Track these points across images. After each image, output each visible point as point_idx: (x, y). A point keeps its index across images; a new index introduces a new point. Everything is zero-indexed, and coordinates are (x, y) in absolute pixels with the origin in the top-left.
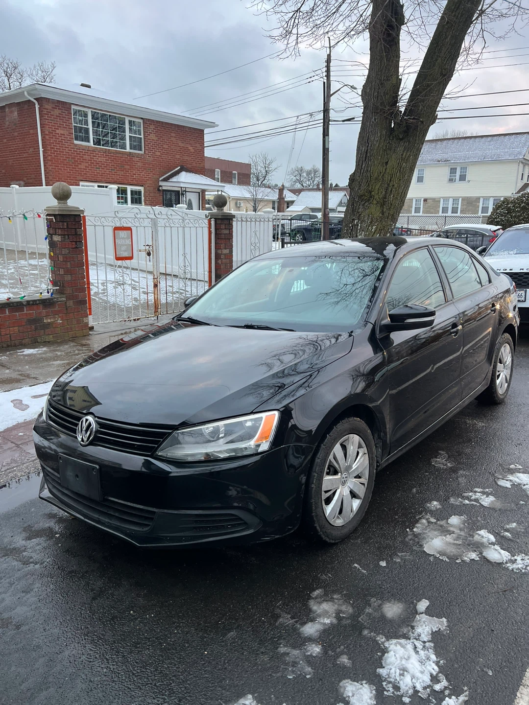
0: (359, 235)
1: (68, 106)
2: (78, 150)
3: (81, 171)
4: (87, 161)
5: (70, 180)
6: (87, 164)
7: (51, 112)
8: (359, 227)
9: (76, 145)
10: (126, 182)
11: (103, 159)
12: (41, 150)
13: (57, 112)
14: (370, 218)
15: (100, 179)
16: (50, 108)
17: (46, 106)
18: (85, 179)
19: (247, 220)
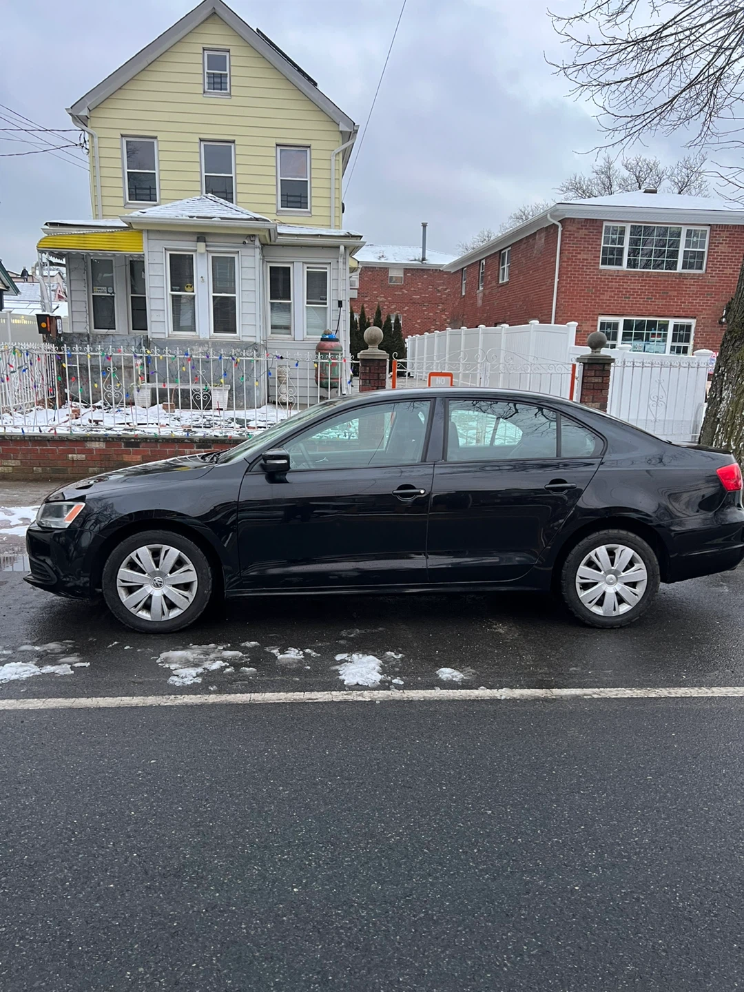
0: (725, 389)
1: (598, 224)
2: (603, 277)
3: (602, 303)
4: (614, 289)
5: (585, 314)
6: (613, 293)
7: (574, 235)
8: (725, 378)
9: (601, 271)
10: (667, 313)
11: (637, 286)
12: (557, 280)
13: (583, 232)
14: (740, 364)
15: (629, 311)
16: (575, 229)
17: (570, 228)
18: (607, 312)
19: (680, 365)
